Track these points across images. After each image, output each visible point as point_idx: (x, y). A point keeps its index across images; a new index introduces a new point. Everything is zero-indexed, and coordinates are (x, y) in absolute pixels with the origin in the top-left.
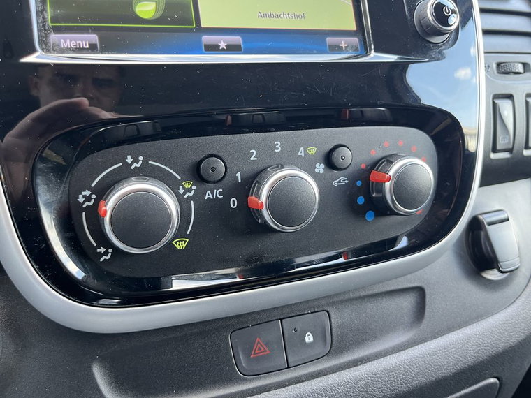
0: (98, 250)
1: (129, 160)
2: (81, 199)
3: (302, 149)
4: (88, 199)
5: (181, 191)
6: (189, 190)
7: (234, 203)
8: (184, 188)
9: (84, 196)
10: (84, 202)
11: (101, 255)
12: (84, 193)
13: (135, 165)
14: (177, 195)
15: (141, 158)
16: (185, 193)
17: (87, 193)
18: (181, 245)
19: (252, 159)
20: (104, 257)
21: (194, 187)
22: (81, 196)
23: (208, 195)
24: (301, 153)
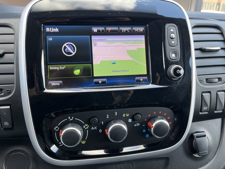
0: (59, 143)
1: (69, 118)
2: (55, 129)
3: (124, 114)
4: (57, 129)
5: (84, 127)
6: (87, 127)
7: (100, 131)
8: (85, 126)
9: (56, 128)
10: (56, 130)
11: (60, 144)
12: (56, 127)
13: (71, 119)
14: (83, 128)
15: (73, 117)
16: (85, 128)
17: (57, 127)
18: (83, 143)
19: (107, 117)
20: (61, 145)
21: (88, 126)
22: (55, 128)
23: (93, 128)
24: (124, 115)
